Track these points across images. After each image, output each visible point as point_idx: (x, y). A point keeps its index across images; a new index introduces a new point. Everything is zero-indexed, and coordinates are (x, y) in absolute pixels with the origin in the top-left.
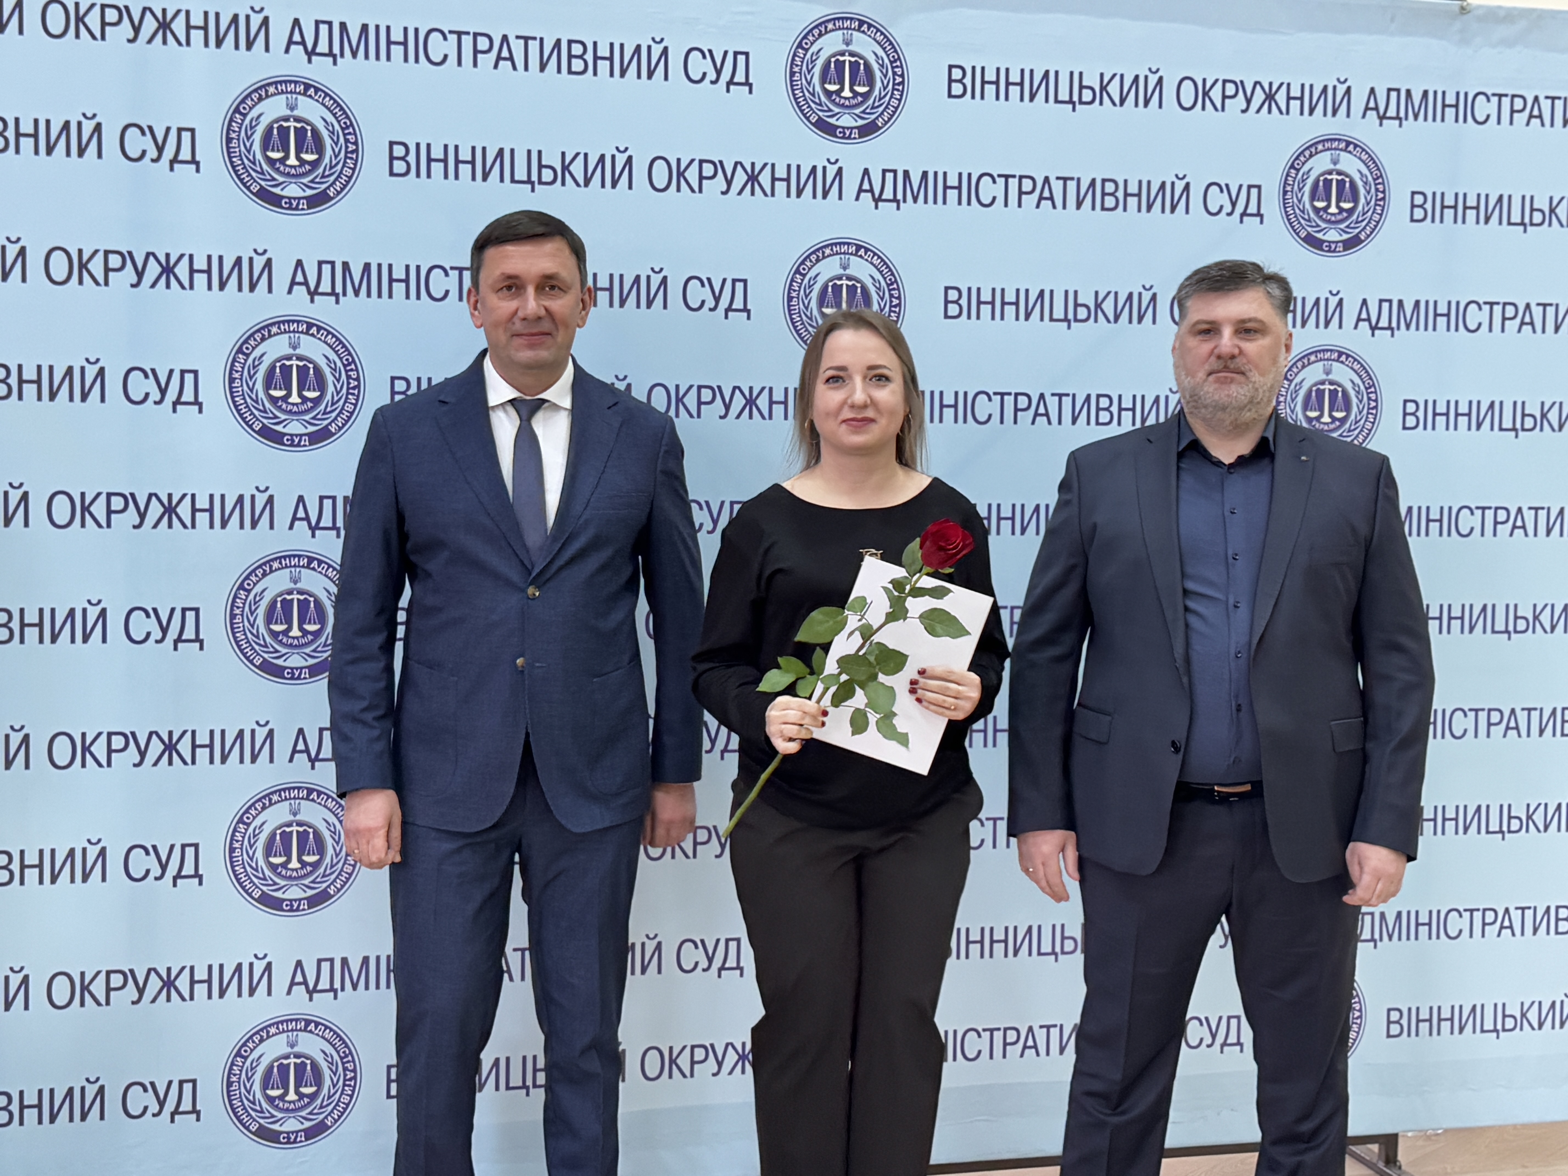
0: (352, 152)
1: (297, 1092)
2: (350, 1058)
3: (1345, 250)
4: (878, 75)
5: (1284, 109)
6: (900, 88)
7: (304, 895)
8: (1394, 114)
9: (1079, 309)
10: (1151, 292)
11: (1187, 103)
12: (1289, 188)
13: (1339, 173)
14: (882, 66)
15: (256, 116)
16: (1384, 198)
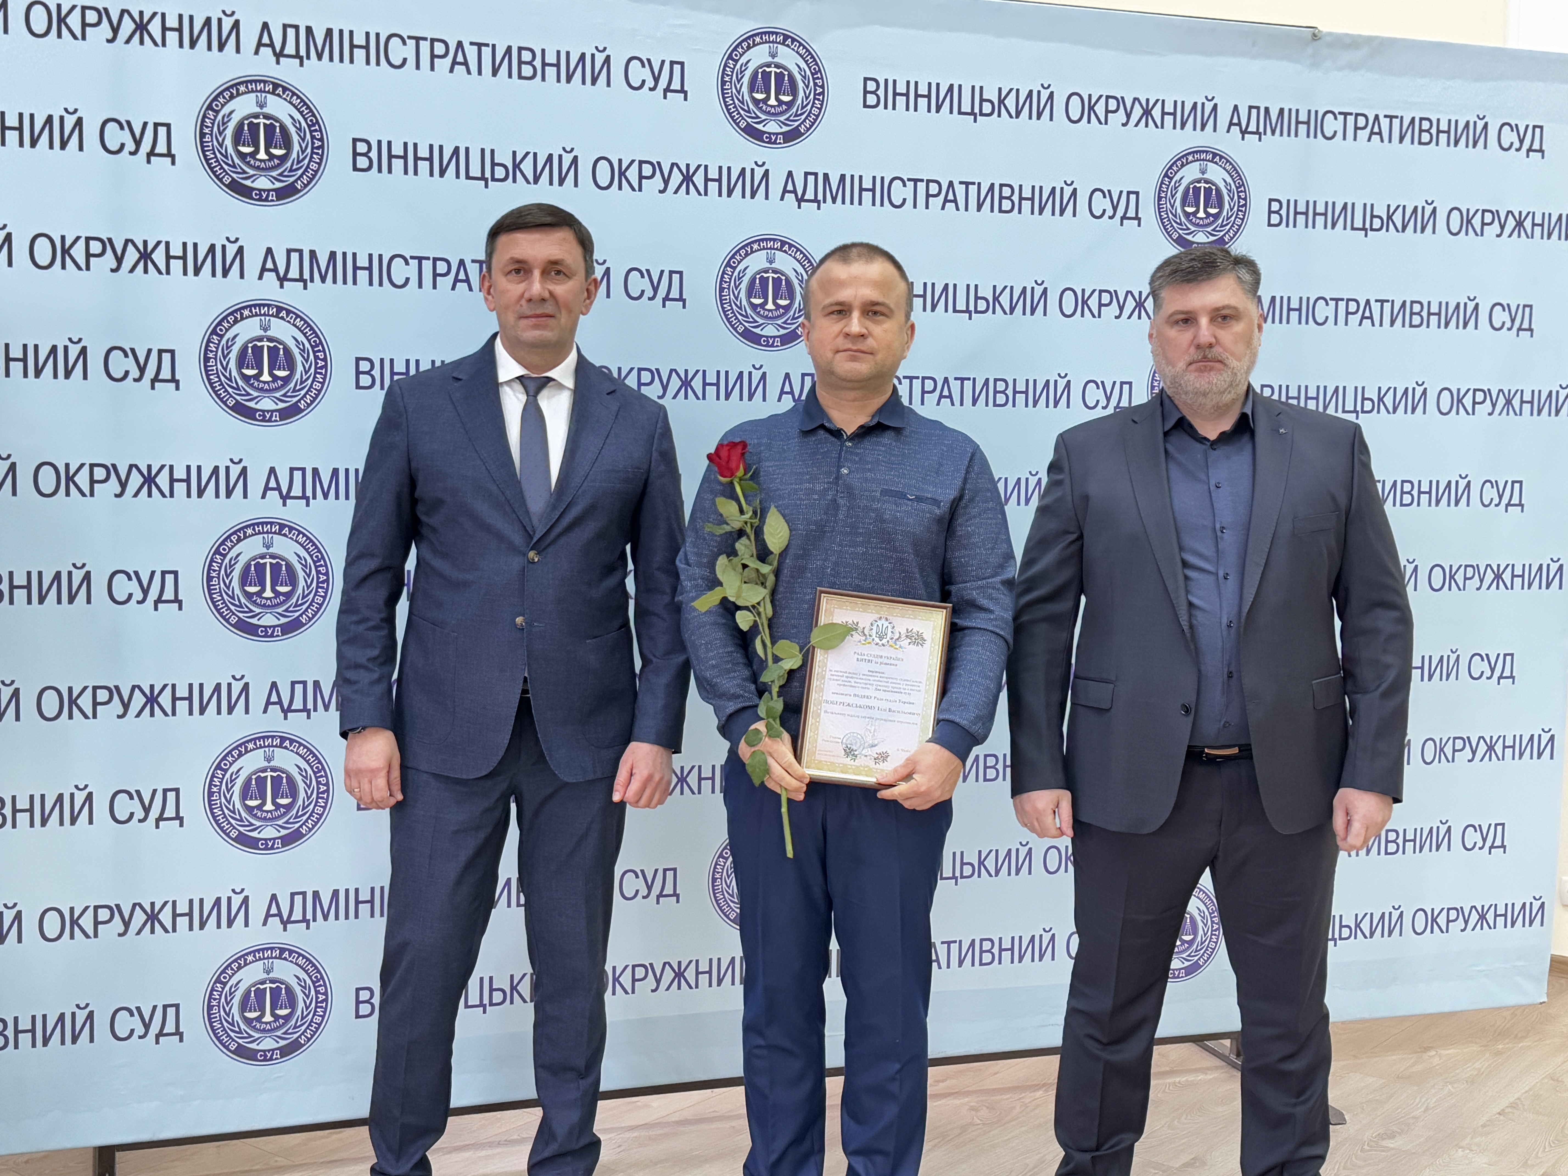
0: (318, 148)
1: (273, 1014)
2: (321, 982)
4: (801, 85)
5: (1159, 124)
6: (821, 98)
7: (278, 835)
8: (1255, 130)
9: (979, 301)
10: (1042, 287)
11: (1075, 116)
12: (1163, 195)
13: (1207, 182)
14: (805, 77)
15: (227, 112)
16: (1245, 205)
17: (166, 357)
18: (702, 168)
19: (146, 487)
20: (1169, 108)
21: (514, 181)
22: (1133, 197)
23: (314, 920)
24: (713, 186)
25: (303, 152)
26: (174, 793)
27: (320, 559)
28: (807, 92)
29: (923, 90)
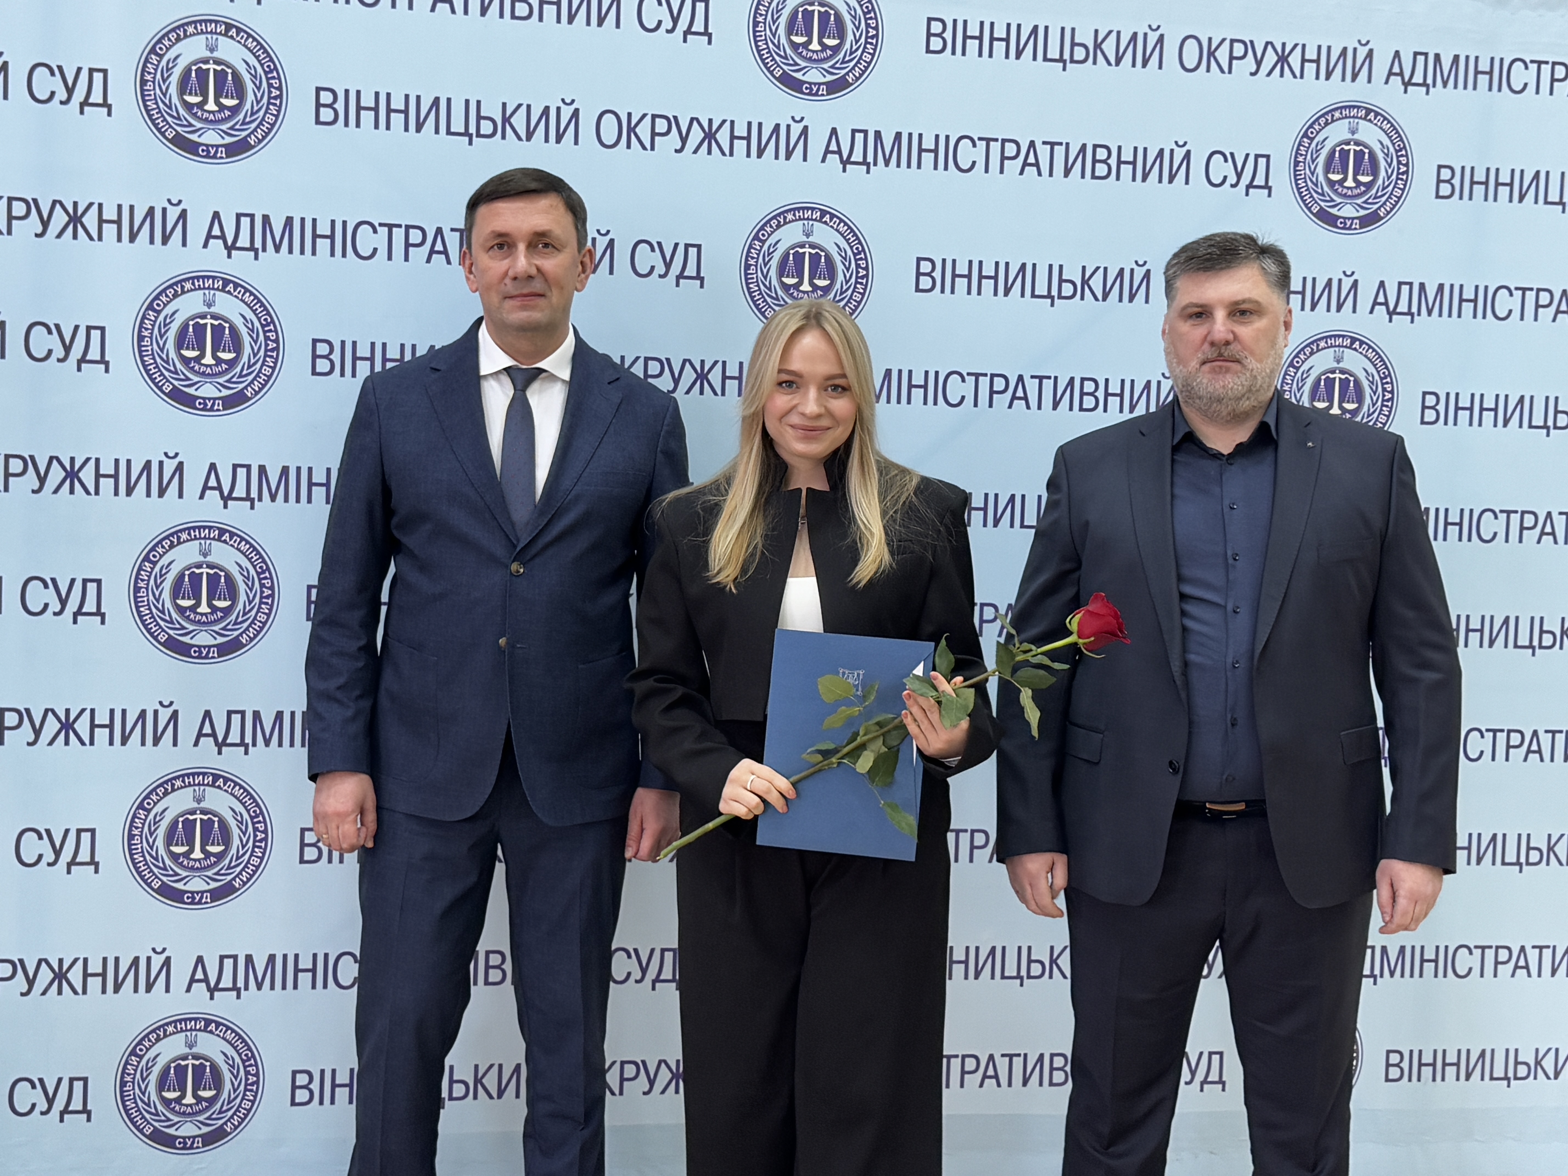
0: (275, 98)
1: (195, 1095)
2: (252, 1062)
3: (1361, 228)
4: (850, 27)
5: (1298, 74)
6: (874, 41)
7: (207, 887)
8: (1421, 81)
9: (1064, 284)
10: (1144, 269)
11: (1190, 64)
12: (1301, 159)
13: (1357, 143)
14: (855, 18)
15: (173, 57)
16: (1407, 172)
17: (96, 335)
18: (727, 125)
19: (68, 482)
20: (1311, 54)
21: (504, 137)
22: (1262, 162)
23: (246, 988)
24: (740, 145)
25: (258, 102)
26: (89, 834)
27: (265, 571)
28: (858, 35)
29: (1000, 32)
